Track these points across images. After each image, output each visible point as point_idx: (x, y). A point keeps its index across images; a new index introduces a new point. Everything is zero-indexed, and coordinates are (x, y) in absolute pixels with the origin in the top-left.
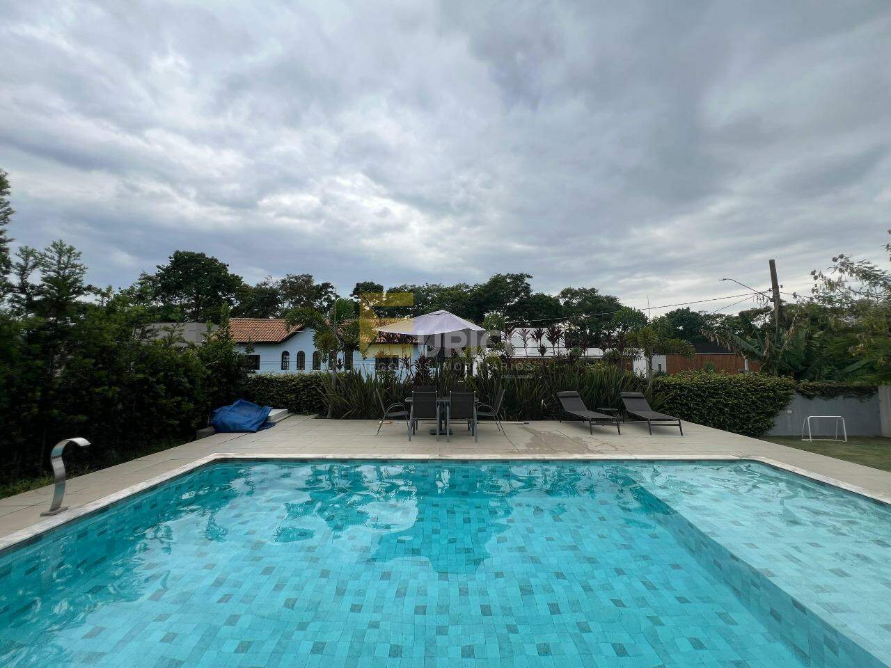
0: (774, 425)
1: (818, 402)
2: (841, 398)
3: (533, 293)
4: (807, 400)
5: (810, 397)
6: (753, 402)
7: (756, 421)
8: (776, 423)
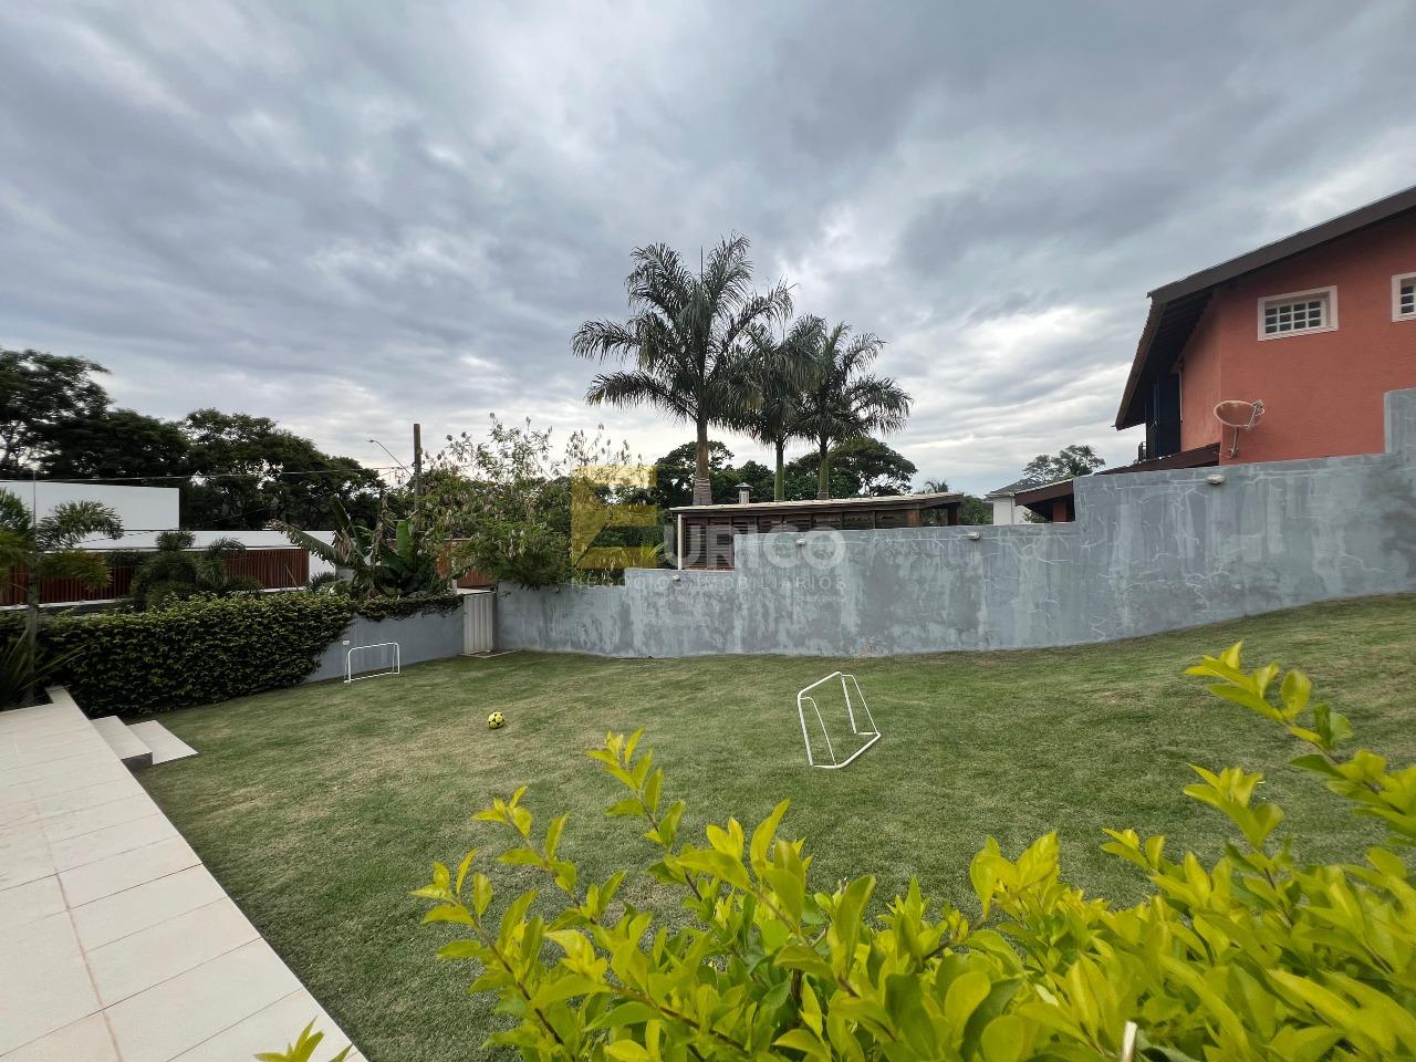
0: (320, 665)
1: (390, 623)
2: (419, 614)
3: (110, 408)
4: (373, 623)
5: (378, 619)
6: (285, 638)
7: (285, 666)
8: (321, 663)
